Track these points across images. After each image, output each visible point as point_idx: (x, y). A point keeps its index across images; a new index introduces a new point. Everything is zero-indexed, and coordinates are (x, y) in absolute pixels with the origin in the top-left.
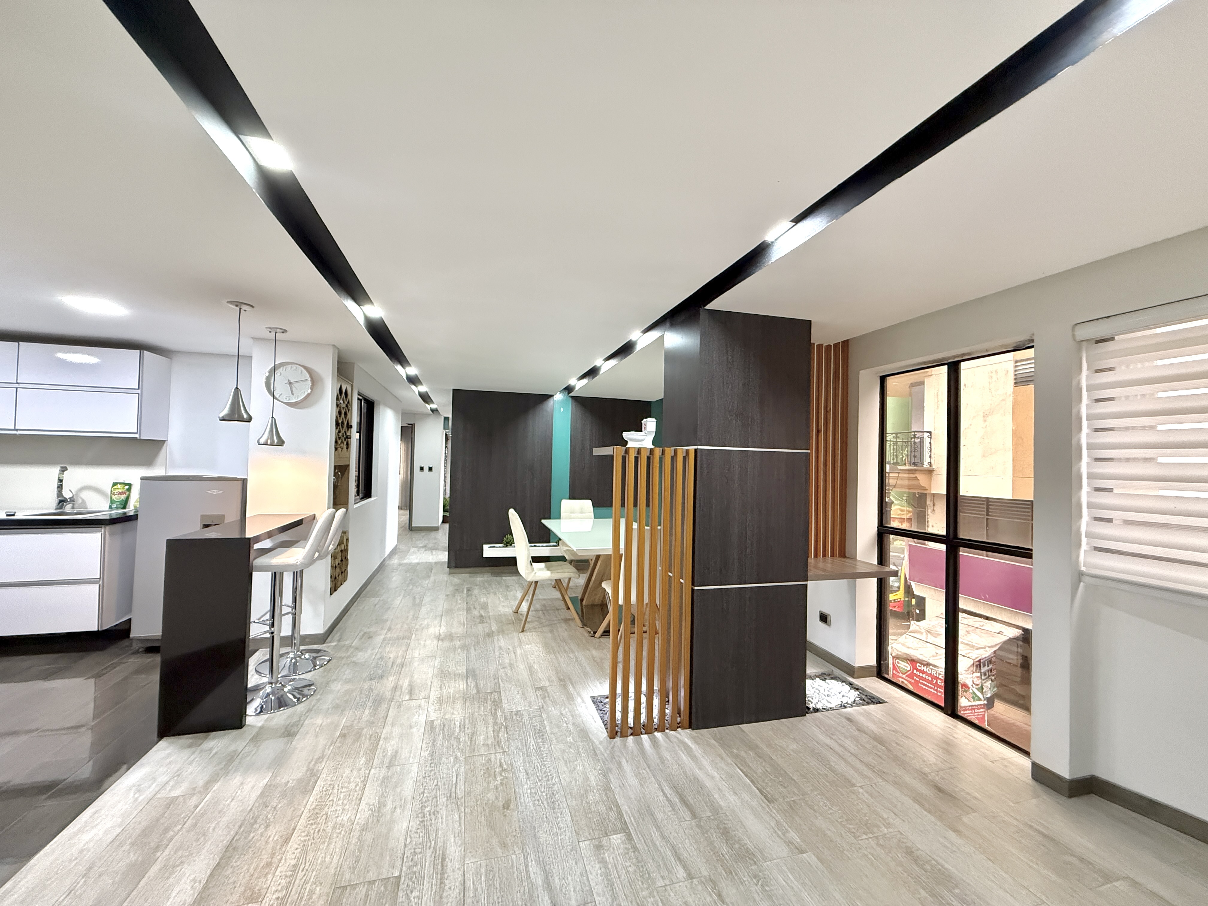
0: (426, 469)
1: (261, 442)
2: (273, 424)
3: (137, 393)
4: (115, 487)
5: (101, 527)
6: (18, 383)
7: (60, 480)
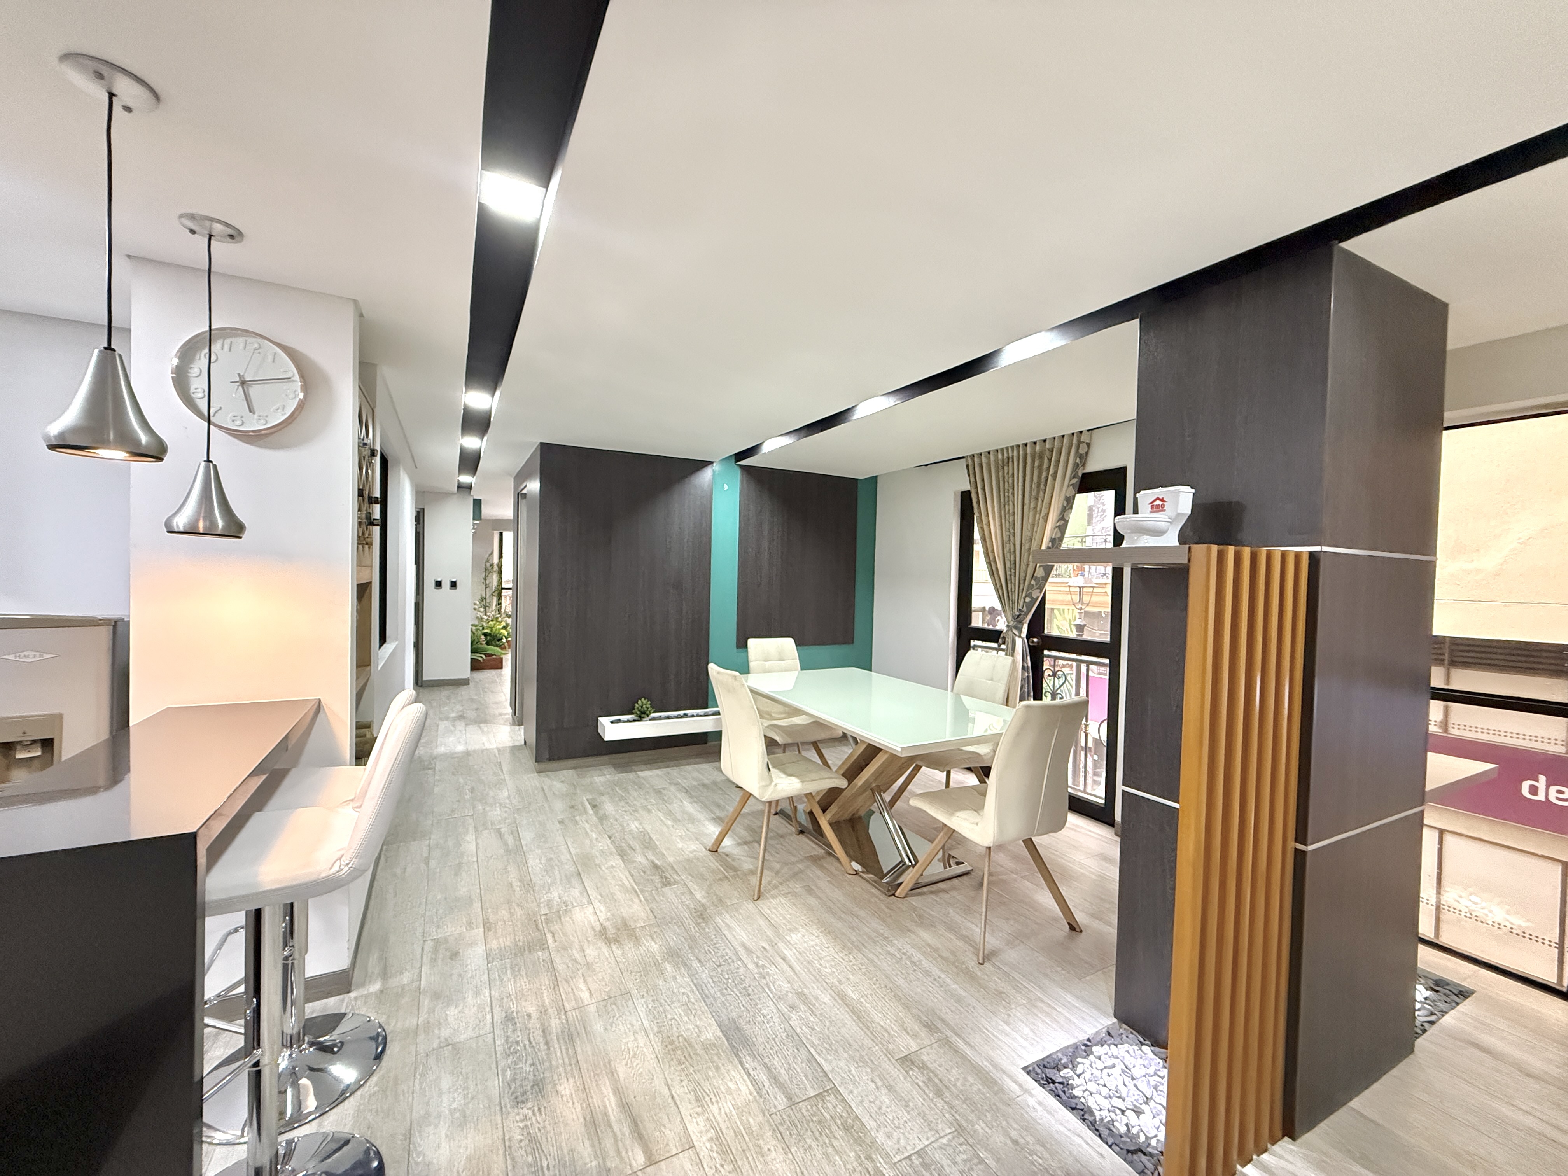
0: (446, 585)
1: (178, 526)
2: (210, 479)
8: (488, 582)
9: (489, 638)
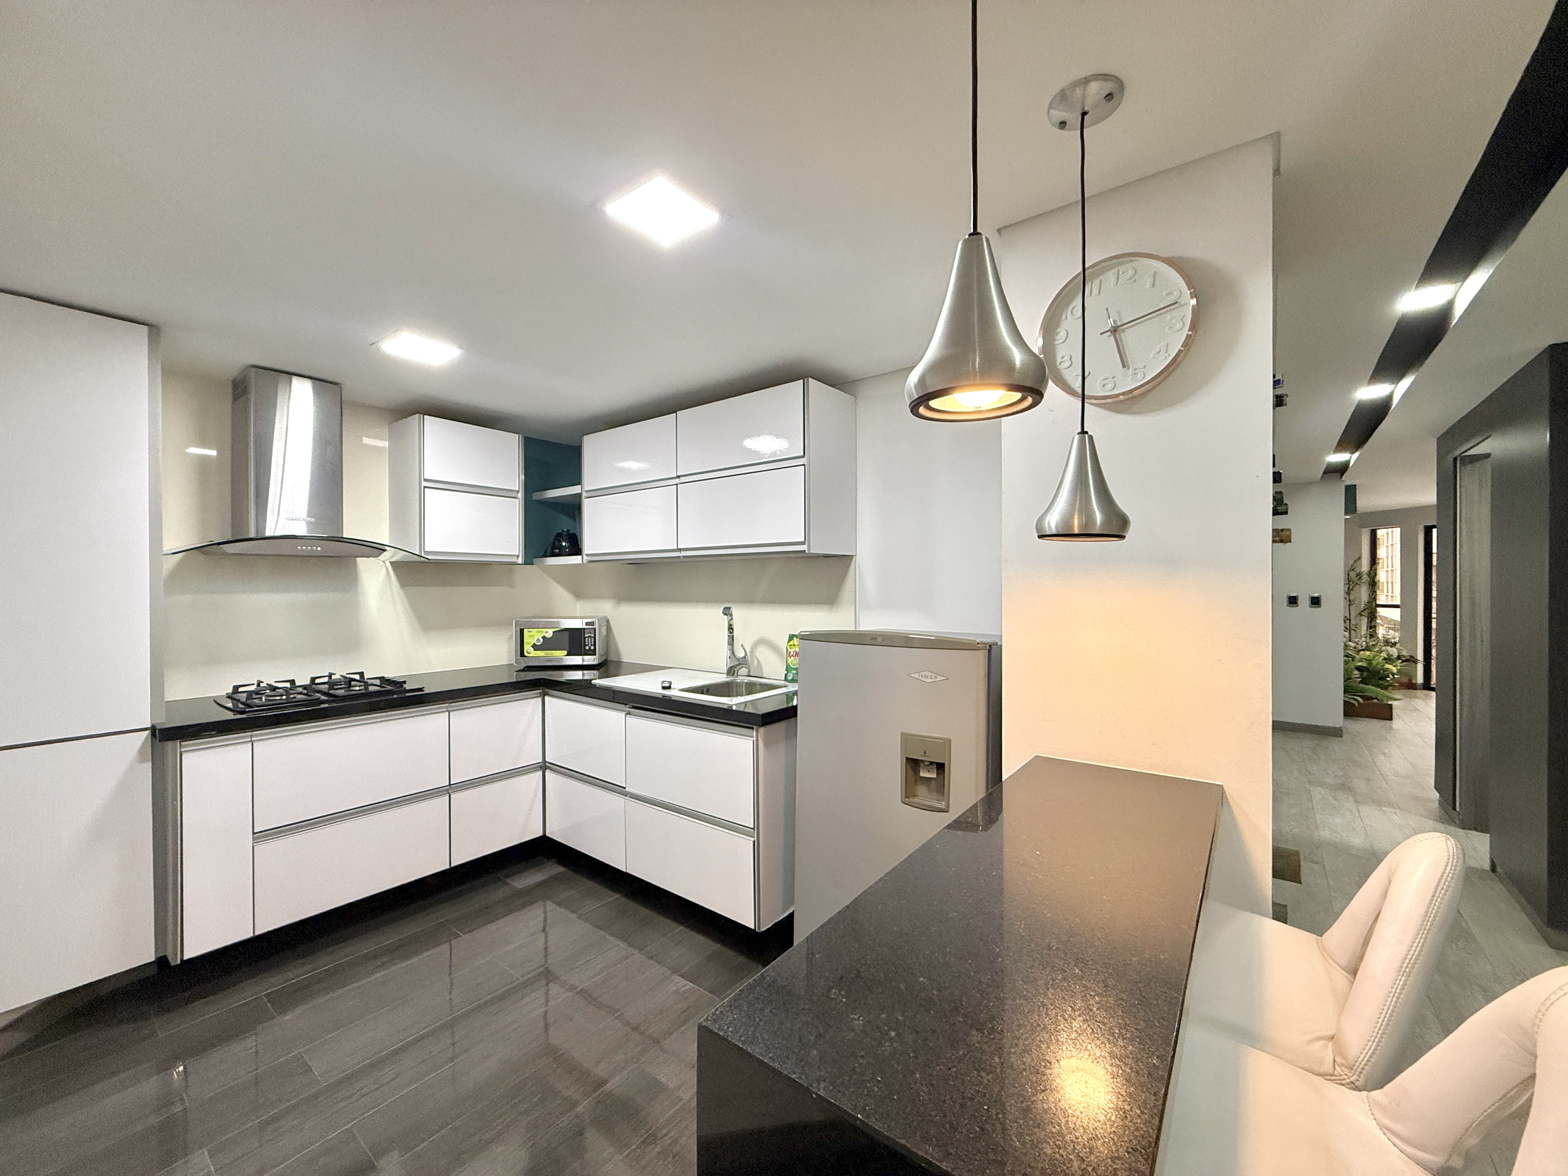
0: (1304, 602)
1: (1050, 527)
2: (1086, 455)
3: (802, 464)
4: (791, 643)
5: (753, 728)
6: (679, 477)
7: (731, 628)
8: (1352, 598)
9: (1365, 674)
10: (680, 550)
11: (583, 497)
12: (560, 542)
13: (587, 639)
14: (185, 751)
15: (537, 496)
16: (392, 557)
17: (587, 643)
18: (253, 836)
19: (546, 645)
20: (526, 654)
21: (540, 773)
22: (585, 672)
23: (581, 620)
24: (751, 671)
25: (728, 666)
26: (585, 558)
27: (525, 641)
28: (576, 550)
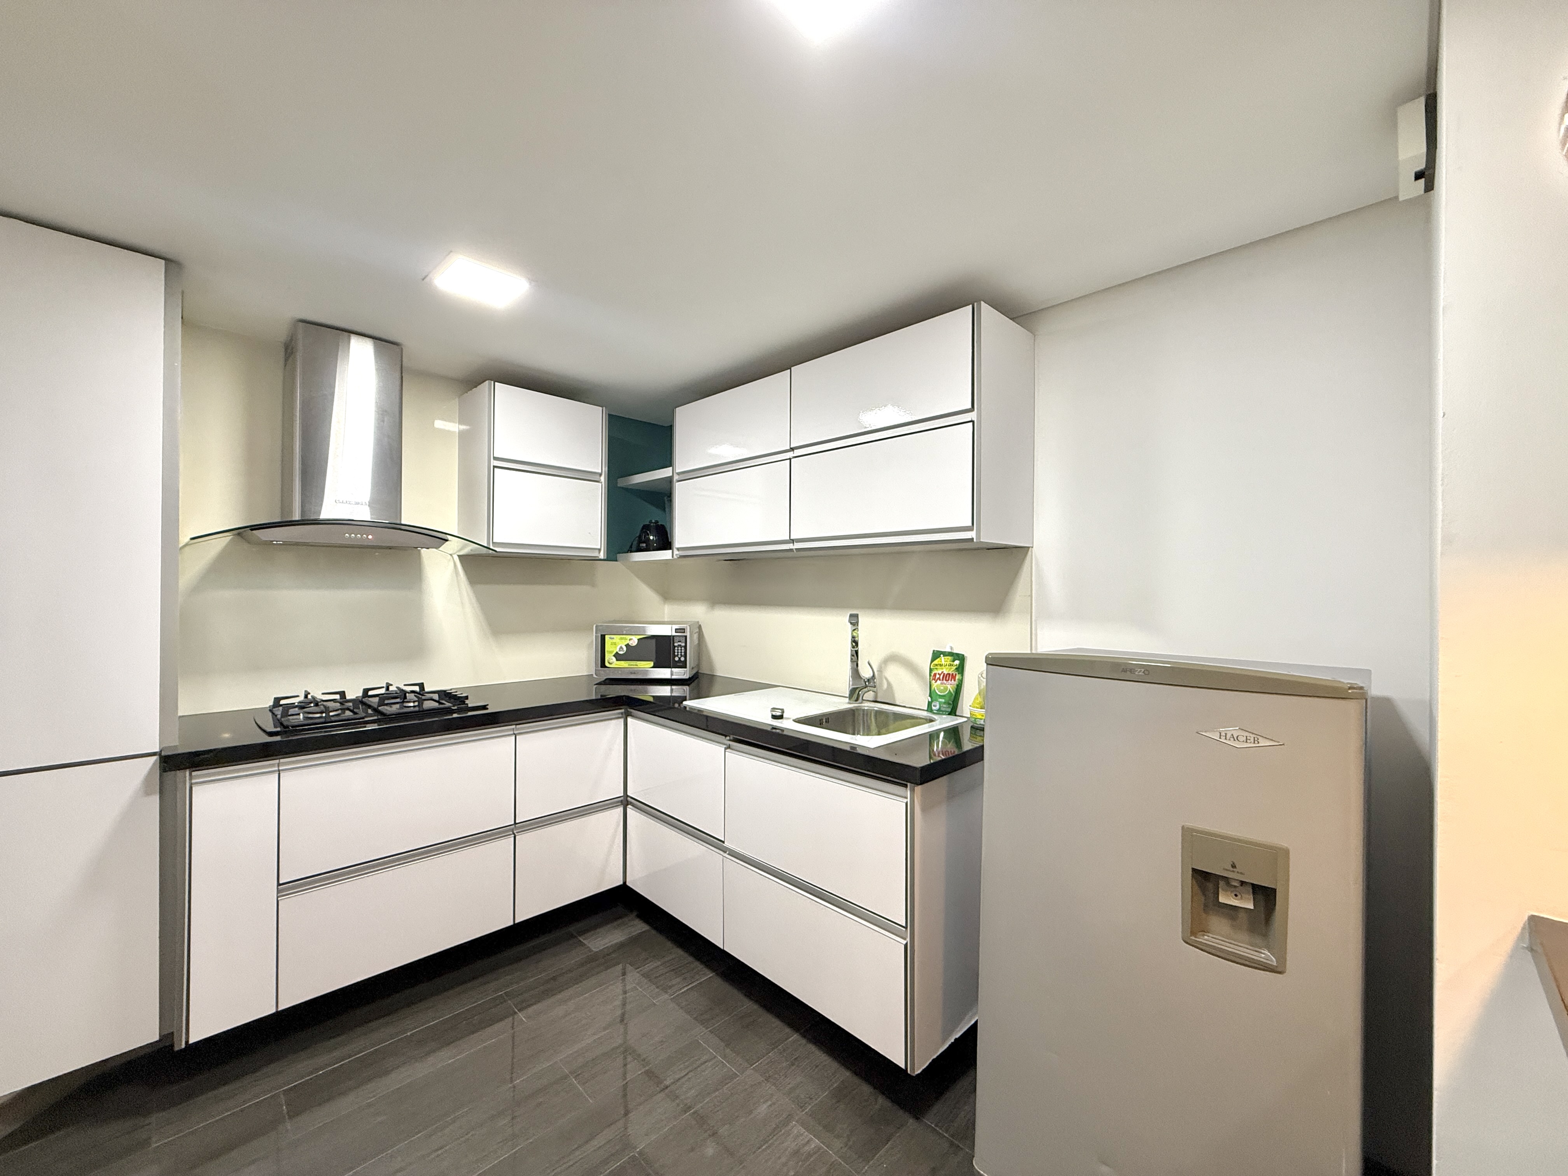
3: (970, 420)
4: (936, 662)
5: (906, 786)
6: (792, 449)
7: (855, 642)
10: (793, 541)
11: (675, 480)
12: (648, 534)
13: (676, 648)
14: (196, 783)
15: (622, 483)
16: (459, 551)
17: (676, 654)
18: (278, 888)
19: (631, 654)
20: (607, 664)
21: (620, 810)
22: (674, 687)
23: (671, 626)
24: (879, 695)
25: (851, 687)
26: (676, 552)
27: (606, 649)
28: (665, 543)
